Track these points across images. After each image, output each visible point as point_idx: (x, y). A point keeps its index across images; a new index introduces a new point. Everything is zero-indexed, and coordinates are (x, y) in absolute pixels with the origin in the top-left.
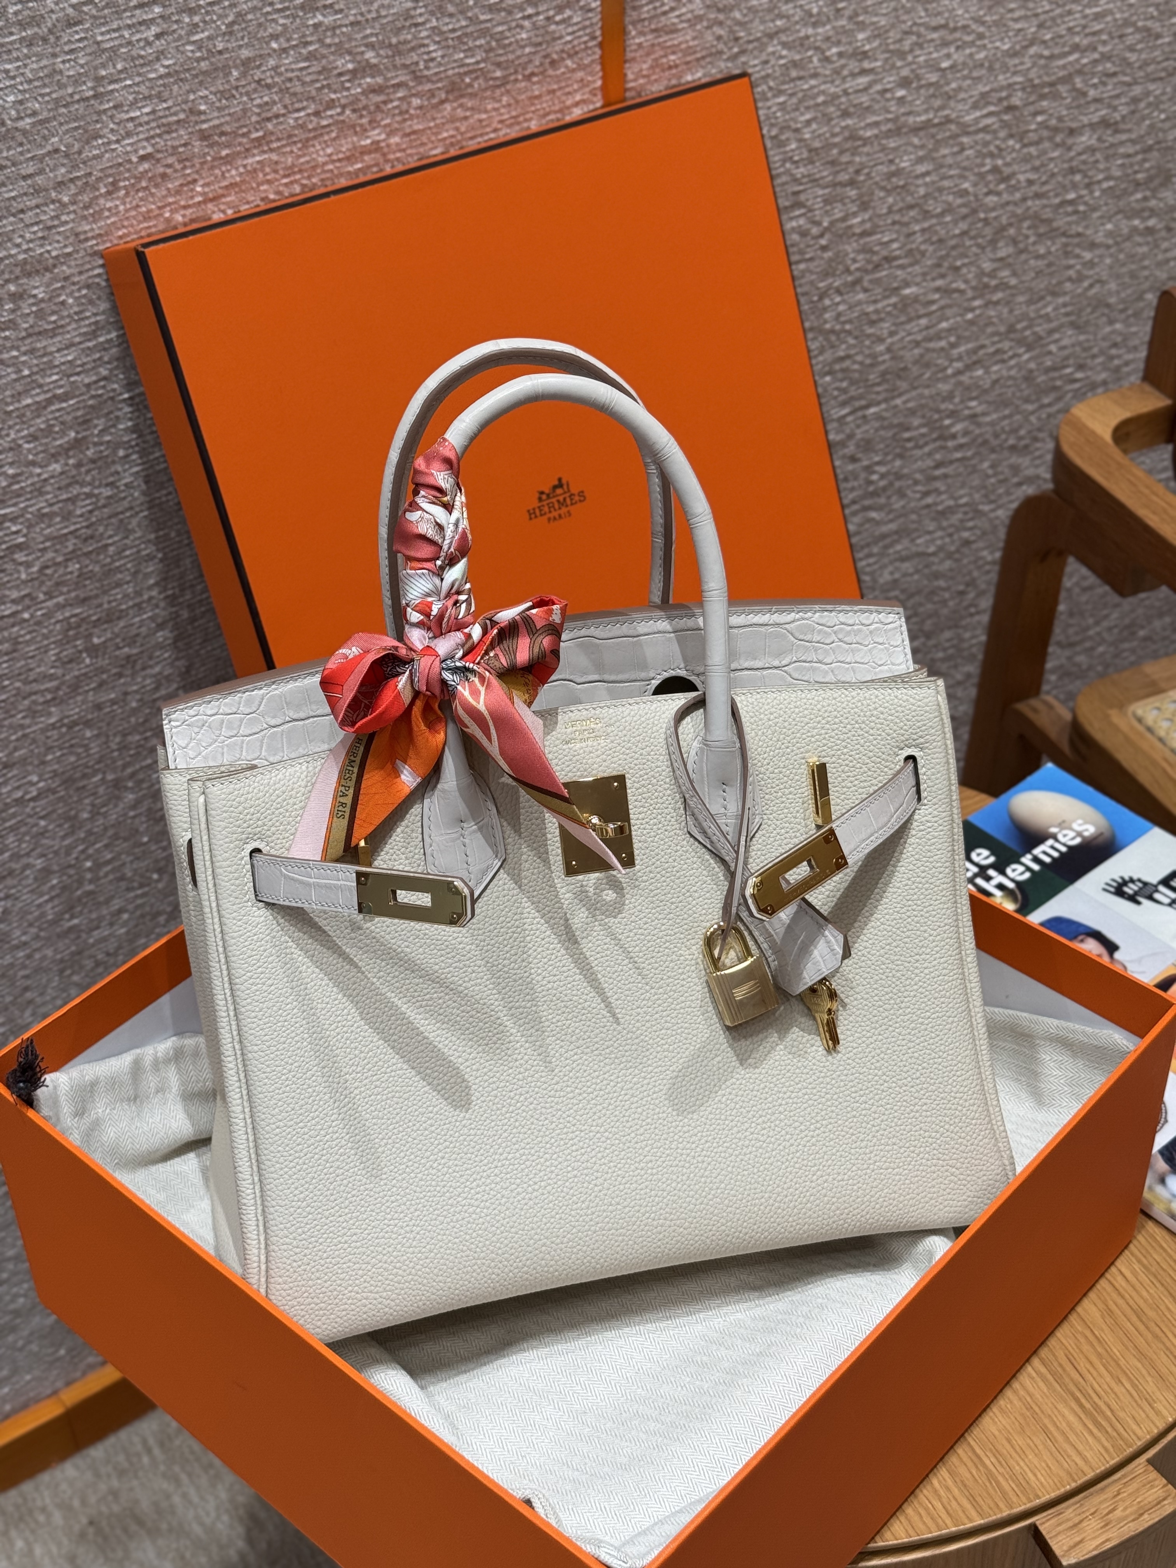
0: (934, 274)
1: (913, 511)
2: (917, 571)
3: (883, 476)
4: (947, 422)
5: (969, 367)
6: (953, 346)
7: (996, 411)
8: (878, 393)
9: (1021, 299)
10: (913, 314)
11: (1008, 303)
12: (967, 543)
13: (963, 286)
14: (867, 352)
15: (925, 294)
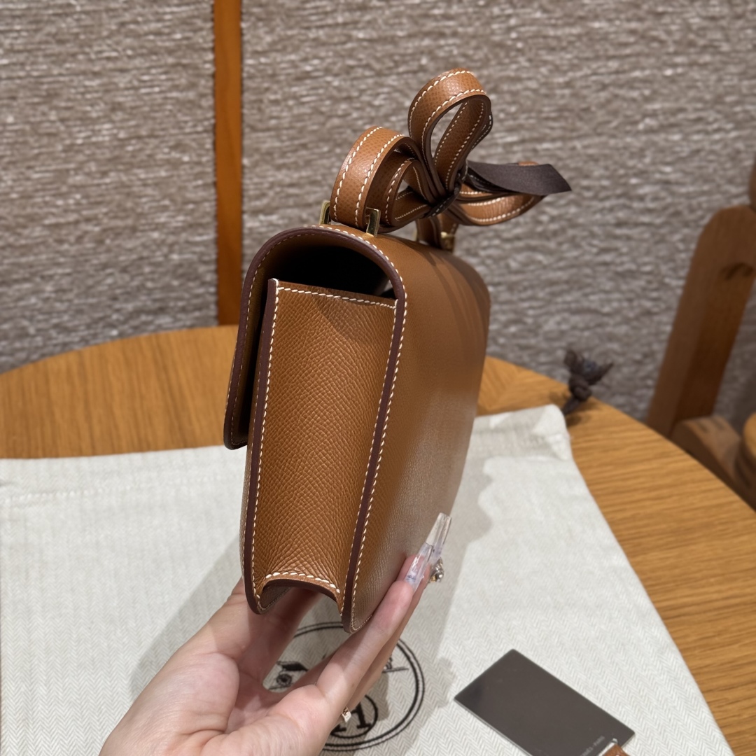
0: (630, 14)
1: (587, 264)
2: (587, 328)
3: (553, 219)
4: (634, 181)
5: (663, 128)
6: (647, 100)
7: (693, 183)
8: (552, 128)
9: (733, 69)
10: (601, 53)
11: (716, 70)
12: (648, 313)
13: (663, 36)
14: (543, 80)
15: (615, 33)
